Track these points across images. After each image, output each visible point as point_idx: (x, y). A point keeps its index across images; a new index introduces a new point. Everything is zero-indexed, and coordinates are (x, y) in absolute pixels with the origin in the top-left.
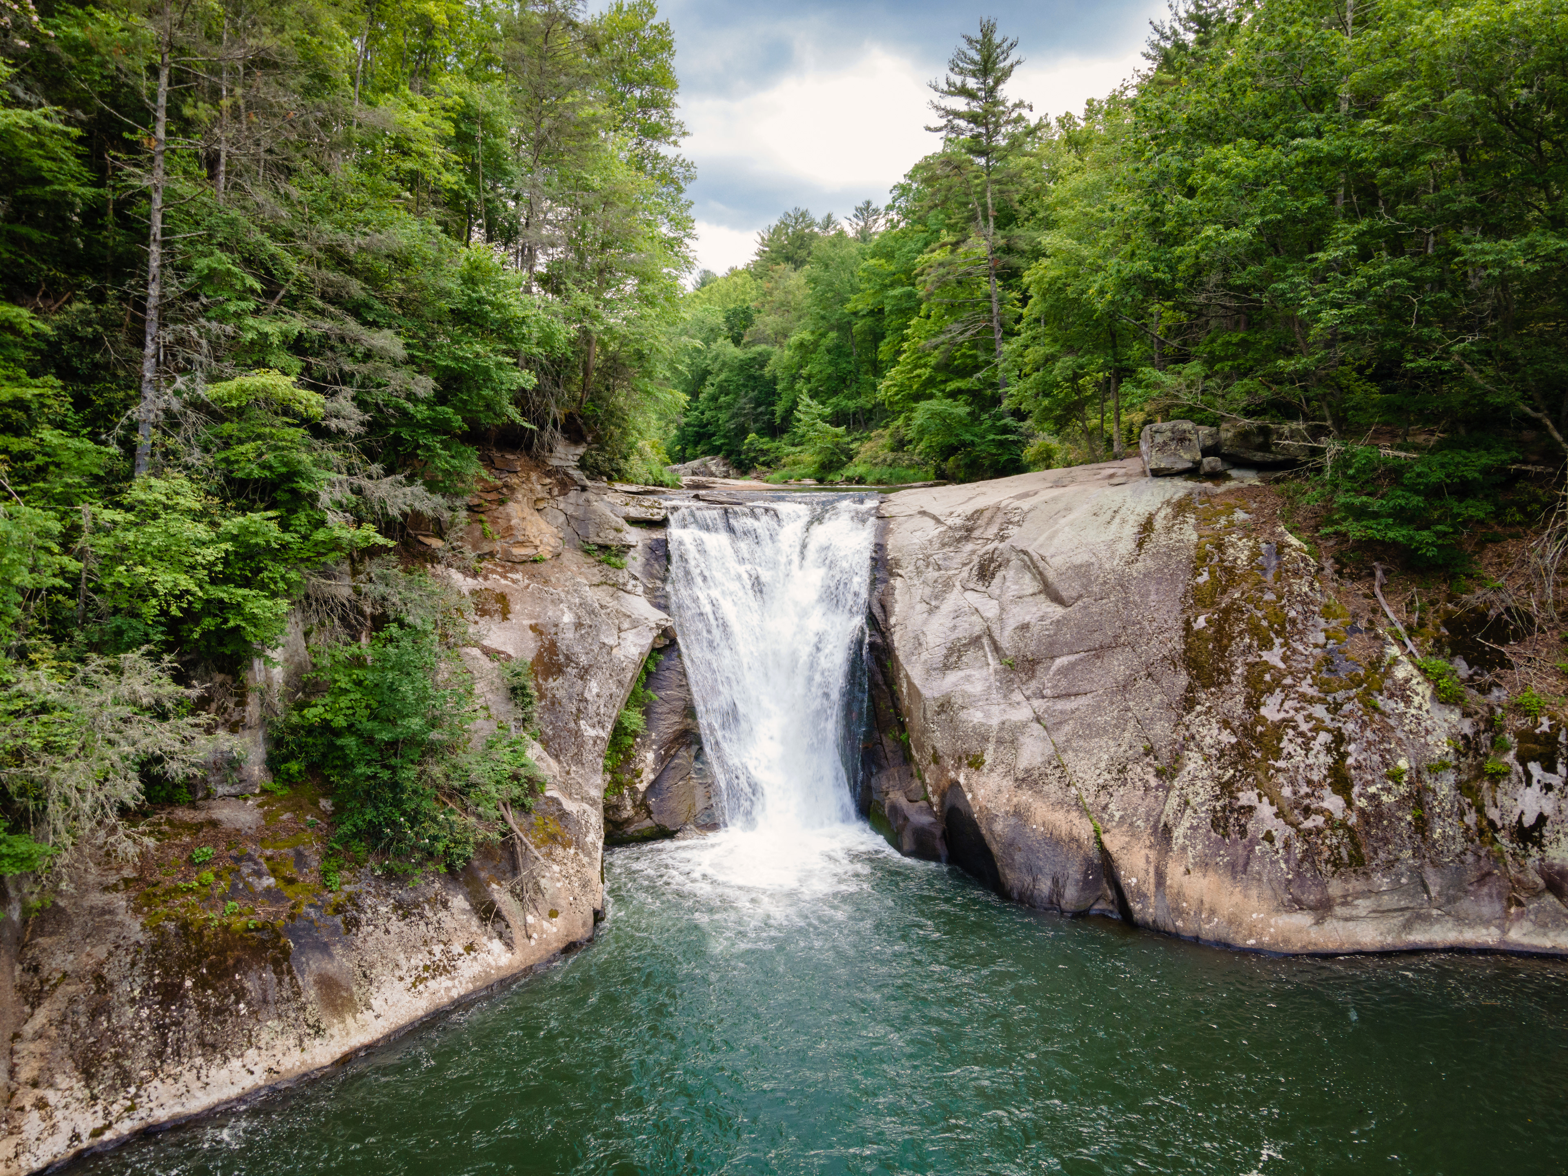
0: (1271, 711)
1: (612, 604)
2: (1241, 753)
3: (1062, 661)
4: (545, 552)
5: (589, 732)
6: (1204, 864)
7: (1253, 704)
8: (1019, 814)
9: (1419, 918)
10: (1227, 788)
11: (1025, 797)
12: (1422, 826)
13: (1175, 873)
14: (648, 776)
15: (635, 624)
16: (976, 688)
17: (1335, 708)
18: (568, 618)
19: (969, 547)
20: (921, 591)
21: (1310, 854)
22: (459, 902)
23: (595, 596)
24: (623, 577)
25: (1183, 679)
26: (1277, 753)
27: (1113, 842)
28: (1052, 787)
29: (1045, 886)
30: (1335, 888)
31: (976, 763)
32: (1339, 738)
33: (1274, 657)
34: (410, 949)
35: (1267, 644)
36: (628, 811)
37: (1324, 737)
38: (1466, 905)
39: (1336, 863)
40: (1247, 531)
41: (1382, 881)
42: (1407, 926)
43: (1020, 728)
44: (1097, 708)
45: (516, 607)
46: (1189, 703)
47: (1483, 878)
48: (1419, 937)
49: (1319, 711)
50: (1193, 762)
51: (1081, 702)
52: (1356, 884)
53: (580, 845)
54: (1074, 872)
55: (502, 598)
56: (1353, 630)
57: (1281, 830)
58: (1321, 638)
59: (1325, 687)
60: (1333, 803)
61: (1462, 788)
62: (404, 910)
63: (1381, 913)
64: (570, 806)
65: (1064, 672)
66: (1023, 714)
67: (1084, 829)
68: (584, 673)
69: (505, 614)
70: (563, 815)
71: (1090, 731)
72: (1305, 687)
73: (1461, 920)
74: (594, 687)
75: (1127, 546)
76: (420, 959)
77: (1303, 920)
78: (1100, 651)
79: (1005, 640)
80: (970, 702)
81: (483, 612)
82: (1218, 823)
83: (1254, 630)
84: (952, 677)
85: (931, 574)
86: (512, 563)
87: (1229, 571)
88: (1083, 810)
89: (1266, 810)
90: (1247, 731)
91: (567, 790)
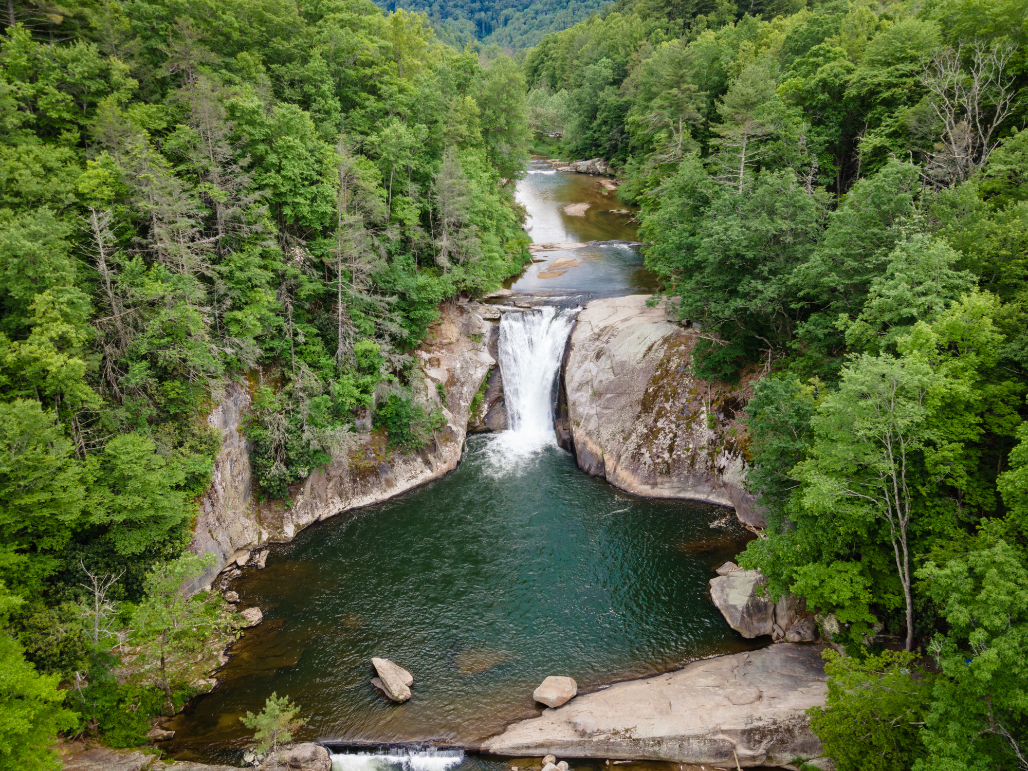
0: (659, 425)
1: (475, 357)
2: (647, 435)
3: (608, 396)
4: (454, 340)
5: (463, 404)
6: (626, 468)
7: (656, 421)
8: (585, 444)
9: (684, 490)
10: (639, 447)
11: (587, 439)
12: (692, 464)
13: (619, 469)
14: (485, 412)
15: (482, 365)
16: (583, 400)
17: (678, 426)
18: (459, 365)
19: (597, 343)
20: (578, 358)
21: (654, 470)
22: (419, 460)
23: (467, 355)
24: (480, 345)
25: (639, 409)
26: (656, 438)
27: (606, 457)
28: (594, 437)
29: (587, 466)
30: (659, 480)
31: (578, 425)
32: (675, 436)
33: (667, 406)
34: (406, 472)
35: (668, 401)
36: (478, 424)
37: (671, 435)
38: (700, 488)
39: (661, 473)
40: (681, 355)
41: (675, 479)
42: (679, 492)
43: (591, 416)
44: (613, 414)
45: (442, 363)
46: (639, 417)
47: (707, 481)
48: (682, 495)
49: (673, 426)
50: (634, 437)
51: (610, 411)
52: (666, 479)
53: (456, 442)
54: (595, 464)
55: (438, 360)
56: (696, 399)
57: (649, 461)
58: (684, 401)
59: (678, 418)
60: (666, 455)
61: (709, 454)
62: (405, 462)
63: (672, 487)
64: (454, 428)
65: (608, 400)
66: (593, 412)
67: (599, 452)
68: (463, 385)
69: (439, 365)
70: (452, 432)
71: (609, 421)
72: (673, 418)
73: (696, 492)
74: (465, 389)
75: (641, 355)
76: (409, 475)
77: (648, 487)
78: (619, 395)
79: (596, 383)
80: (581, 404)
81: (432, 366)
82: (633, 457)
83: (666, 395)
84: (578, 394)
85: (583, 352)
86: (442, 346)
87: (667, 371)
88: (601, 447)
89: (647, 455)
90: (651, 430)
91: (455, 423)
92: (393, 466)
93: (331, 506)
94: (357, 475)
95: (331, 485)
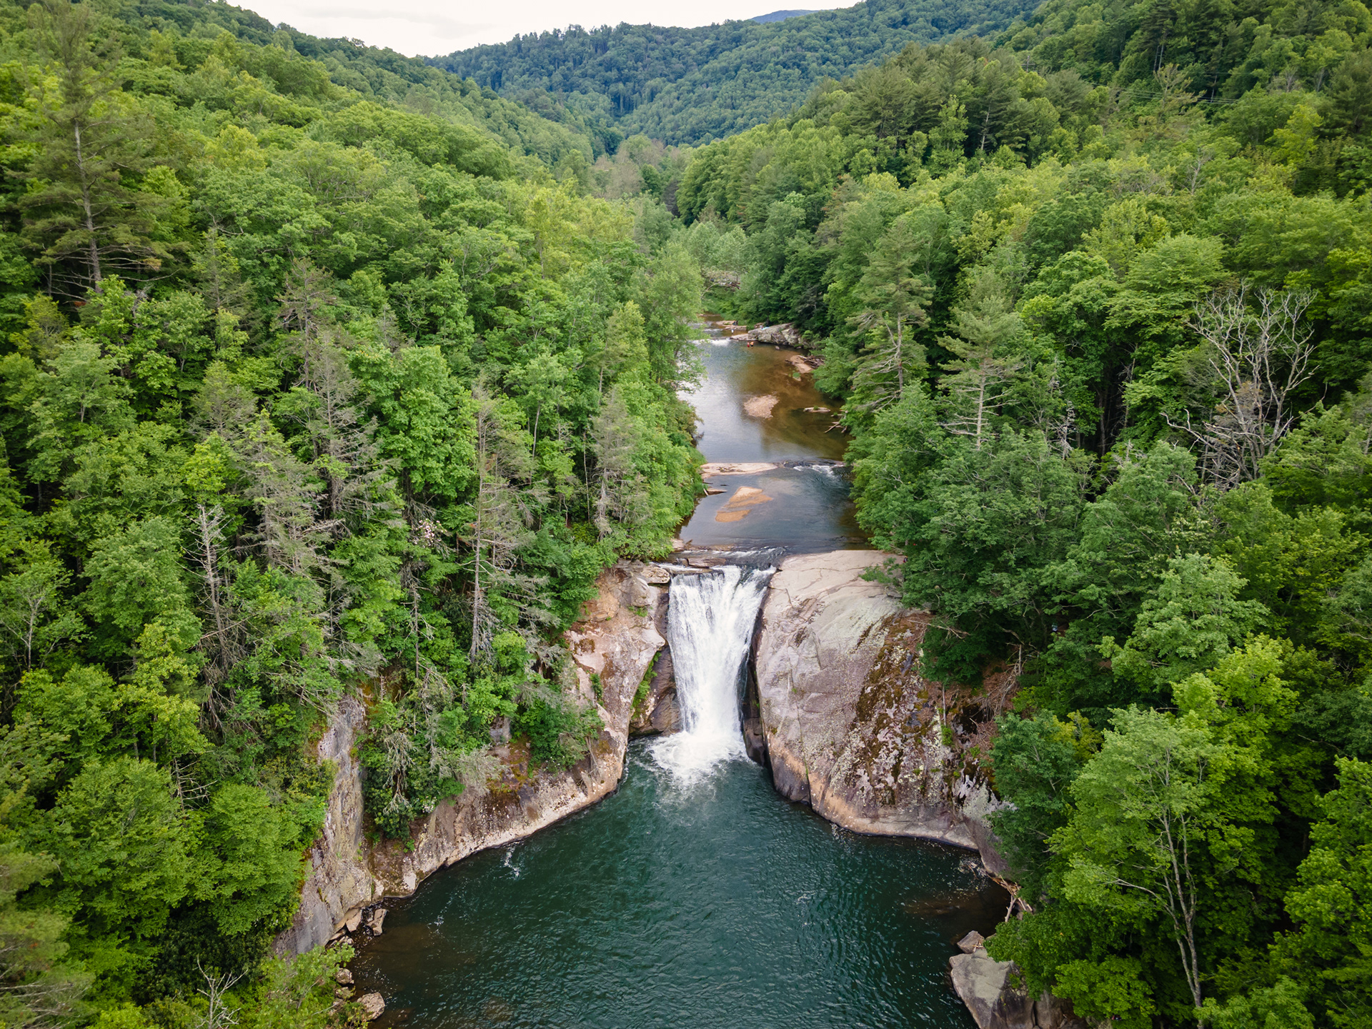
0: (880, 737)
1: (638, 637)
2: (865, 751)
3: (813, 695)
4: (611, 614)
5: (624, 700)
6: (838, 794)
7: (875, 732)
8: (783, 758)
9: (914, 825)
10: (855, 766)
11: (786, 752)
12: (924, 791)
13: (828, 794)
14: (651, 709)
15: (647, 647)
16: (780, 698)
17: (904, 741)
18: (618, 649)
19: (797, 621)
20: (773, 641)
21: (875, 798)
22: (570, 779)
23: (629, 634)
24: (645, 621)
25: (854, 715)
26: (877, 755)
27: (812, 778)
28: (796, 750)
29: (786, 789)
30: (881, 811)
31: (774, 731)
32: (901, 754)
33: (890, 712)
34: (554, 797)
35: (890, 706)
36: (642, 724)
37: (896, 752)
38: (934, 822)
39: (884, 803)
40: (906, 645)
41: (901, 810)
42: (907, 828)
43: (791, 721)
44: (820, 721)
45: (597, 646)
46: (853, 726)
47: (942, 814)
48: (910, 832)
49: (898, 740)
50: (847, 753)
51: (815, 716)
52: (890, 811)
53: (615, 753)
54: (797, 786)
55: (592, 643)
56: (926, 705)
57: (868, 787)
58: (912, 707)
59: (904, 729)
60: (890, 779)
61: (945, 778)
62: (552, 784)
63: (898, 821)
64: (613, 734)
65: (813, 700)
66: (793, 715)
67: (803, 770)
68: (623, 674)
69: (593, 649)
70: (611, 739)
71: (815, 730)
72: (897, 730)
73: (929, 828)
74: (627, 680)
75: (854, 643)
76: (557, 801)
77: (867, 821)
78: (828, 694)
79: (796, 677)
80: (777, 705)
81: (584, 650)
82: (847, 780)
83: (888, 699)
84: (774, 690)
85: (779, 632)
86: (596, 624)
87: (889, 665)
88: (805, 764)
89: (865, 778)
90: (869, 744)
91: (613, 727)
92: (537, 789)
93: (461, 846)
94: (493, 803)
95: (460, 817)
